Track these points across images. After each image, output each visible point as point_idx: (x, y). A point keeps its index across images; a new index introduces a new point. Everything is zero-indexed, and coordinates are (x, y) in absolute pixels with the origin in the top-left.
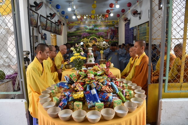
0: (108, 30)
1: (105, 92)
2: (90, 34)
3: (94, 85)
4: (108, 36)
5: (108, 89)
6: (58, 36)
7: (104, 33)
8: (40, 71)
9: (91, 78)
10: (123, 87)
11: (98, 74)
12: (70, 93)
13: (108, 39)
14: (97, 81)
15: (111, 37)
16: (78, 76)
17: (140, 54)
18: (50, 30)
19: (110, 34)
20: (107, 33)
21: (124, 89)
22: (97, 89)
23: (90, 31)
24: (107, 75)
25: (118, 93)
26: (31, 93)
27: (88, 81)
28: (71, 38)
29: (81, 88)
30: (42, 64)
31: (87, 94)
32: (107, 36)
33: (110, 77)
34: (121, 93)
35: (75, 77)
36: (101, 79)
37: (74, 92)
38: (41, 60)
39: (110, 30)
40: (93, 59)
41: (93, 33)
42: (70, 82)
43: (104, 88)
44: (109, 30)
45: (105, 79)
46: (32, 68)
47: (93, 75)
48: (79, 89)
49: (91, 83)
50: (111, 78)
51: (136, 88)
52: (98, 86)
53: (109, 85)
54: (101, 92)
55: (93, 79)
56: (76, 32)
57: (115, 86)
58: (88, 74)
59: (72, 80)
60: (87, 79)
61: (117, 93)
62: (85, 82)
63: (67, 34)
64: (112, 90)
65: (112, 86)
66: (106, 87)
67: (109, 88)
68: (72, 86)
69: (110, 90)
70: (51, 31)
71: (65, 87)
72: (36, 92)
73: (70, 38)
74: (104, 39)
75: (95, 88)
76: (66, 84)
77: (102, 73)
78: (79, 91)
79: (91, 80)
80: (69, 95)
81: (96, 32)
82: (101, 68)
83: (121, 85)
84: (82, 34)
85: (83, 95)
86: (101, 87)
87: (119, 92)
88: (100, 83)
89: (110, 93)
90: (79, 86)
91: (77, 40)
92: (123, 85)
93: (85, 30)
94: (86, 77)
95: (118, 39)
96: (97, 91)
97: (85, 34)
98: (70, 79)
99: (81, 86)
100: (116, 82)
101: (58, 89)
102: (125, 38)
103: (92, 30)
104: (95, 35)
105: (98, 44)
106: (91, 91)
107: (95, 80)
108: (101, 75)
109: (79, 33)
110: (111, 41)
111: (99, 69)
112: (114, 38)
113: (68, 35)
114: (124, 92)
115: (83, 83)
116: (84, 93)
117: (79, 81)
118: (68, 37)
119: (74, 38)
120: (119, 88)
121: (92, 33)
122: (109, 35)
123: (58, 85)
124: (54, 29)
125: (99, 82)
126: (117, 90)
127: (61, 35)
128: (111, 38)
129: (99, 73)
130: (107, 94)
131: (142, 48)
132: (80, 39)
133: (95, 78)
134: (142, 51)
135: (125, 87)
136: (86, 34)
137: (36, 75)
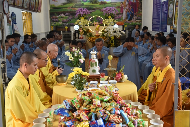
0: (122, 3)
1: (113, 123)
2: (91, 11)
3: (100, 114)
4: (122, 14)
5: (116, 119)
6: (34, 14)
7: (116, 9)
8: (26, 90)
9: (98, 105)
10: (136, 115)
11: (105, 100)
12: (72, 122)
13: (123, 19)
14: (104, 108)
15: (128, 16)
16: (80, 100)
17: (163, 66)
18: (21, 5)
19: (127, 9)
20: (122, 8)
21: (137, 118)
22: (104, 119)
23: (91, 4)
24: (116, 102)
25: (129, 124)
26: (12, 121)
27: (93, 109)
28: (58, 17)
29: (86, 118)
30: (28, 79)
31: (93, 124)
32: (120, 14)
33: (120, 103)
34: (132, 124)
35: (78, 103)
36: (109, 107)
37: (77, 121)
38: (26, 75)
39: (127, 3)
40: (97, 68)
41: (97, 8)
42: (71, 108)
43: (111, 117)
44: (125, 3)
45: (113, 106)
46: (16, 86)
47: (99, 102)
48: (83, 118)
49: (98, 111)
50: (120, 105)
51: (153, 117)
52: (105, 115)
53: (118, 114)
54: (108, 122)
55: (100, 106)
56: (66, 6)
57: (125, 115)
58: (93, 100)
59: (74, 106)
60: (92, 106)
61: (127, 123)
62: (90, 110)
63: (49, 9)
64: (121, 120)
65: (121, 115)
66: (115, 117)
67: (118, 117)
68: (75, 114)
69: (119, 120)
70: (22, 8)
71: (65, 115)
72: (19, 119)
73: (55, 17)
74: (115, 21)
75: (102, 117)
76: (66, 111)
77: (110, 99)
78: (82, 121)
79: (97, 107)
80: (71, 125)
81: (101, 6)
82: (109, 91)
83: (135, 111)
84: (77, 9)
85: (89, 126)
86: (108, 116)
87: (130, 122)
88: (107, 112)
89: (119, 123)
90: (83, 115)
91: (68, 21)
92: (136, 112)
93: (82, 3)
94: (91, 102)
95: (141, 19)
96: (104, 121)
97: (81, 10)
98: (72, 105)
99: (86, 115)
100: (126, 109)
101: (54, 116)
102: (153, 19)
103: (95, 3)
104: (99, 12)
105: (106, 30)
106: (98, 121)
107: (101, 108)
108: (109, 101)
109: (72, 7)
110: (128, 23)
111: (106, 93)
112: (134, 17)
113: (52, 12)
114: (135, 122)
115: (87, 110)
116: (89, 124)
117: (83, 108)
118: (52, 14)
119: (62, 17)
120: (130, 117)
121: (94, 9)
122: (124, 12)
123: (56, 112)
124: (29, 3)
125: (106, 110)
126: (128, 120)
127: (40, 12)
128: (127, 18)
129: (107, 98)
130: (115, 125)
131: (167, 59)
132: (74, 18)
133: (102, 105)
134: (166, 62)
135: (139, 115)
136: (84, 10)
137: (21, 97)
